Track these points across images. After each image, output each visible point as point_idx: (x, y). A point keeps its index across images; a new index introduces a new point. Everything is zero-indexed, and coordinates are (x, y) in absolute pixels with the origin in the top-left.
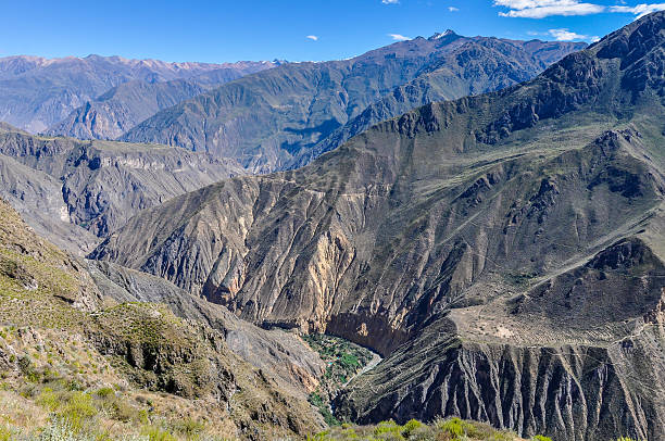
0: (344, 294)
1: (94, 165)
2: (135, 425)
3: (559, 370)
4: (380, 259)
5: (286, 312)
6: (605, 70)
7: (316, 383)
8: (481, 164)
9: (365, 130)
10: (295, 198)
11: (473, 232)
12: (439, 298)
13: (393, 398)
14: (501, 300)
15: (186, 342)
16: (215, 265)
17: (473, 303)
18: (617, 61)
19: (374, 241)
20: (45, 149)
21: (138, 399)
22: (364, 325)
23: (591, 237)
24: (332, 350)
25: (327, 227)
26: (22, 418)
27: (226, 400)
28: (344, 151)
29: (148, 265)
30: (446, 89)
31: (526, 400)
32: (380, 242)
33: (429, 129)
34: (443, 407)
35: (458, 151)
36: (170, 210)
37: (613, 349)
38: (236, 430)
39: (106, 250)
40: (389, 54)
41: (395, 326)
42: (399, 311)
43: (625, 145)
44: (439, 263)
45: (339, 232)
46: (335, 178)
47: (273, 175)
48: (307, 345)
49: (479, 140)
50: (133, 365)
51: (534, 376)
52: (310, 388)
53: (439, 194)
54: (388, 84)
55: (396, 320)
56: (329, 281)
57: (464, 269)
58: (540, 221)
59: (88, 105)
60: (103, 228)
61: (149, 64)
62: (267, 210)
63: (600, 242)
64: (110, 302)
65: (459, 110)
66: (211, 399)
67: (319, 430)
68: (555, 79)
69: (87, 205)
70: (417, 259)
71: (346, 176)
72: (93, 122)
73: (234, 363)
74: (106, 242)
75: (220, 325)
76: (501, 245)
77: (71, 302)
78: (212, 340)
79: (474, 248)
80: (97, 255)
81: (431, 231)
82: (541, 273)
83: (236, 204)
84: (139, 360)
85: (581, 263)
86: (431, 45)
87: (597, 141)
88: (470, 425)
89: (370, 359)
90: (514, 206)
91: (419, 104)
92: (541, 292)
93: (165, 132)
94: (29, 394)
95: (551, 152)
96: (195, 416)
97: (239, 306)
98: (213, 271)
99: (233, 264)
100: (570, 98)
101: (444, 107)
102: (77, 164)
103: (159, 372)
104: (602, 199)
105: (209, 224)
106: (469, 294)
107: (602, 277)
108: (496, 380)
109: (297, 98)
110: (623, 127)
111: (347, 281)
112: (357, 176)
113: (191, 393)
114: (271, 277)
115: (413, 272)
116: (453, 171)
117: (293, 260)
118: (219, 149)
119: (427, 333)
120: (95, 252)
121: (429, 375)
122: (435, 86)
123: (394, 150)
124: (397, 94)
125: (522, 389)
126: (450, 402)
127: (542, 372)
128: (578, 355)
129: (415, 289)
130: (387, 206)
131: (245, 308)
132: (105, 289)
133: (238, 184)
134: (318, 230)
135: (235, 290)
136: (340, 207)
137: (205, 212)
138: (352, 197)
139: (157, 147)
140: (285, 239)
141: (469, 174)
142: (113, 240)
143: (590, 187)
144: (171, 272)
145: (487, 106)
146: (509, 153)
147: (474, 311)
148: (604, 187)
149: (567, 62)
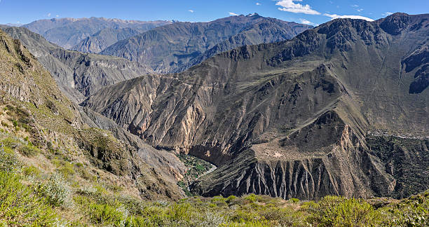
0: (199, 136)
1: (88, 64)
2: (91, 182)
3: (302, 169)
4: (218, 120)
5: (169, 143)
6: (321, 38)
7: (182, 177)
8: (268, 76)
9: (214, 55)
10: (178, 87)
11: (264, 108)
12: (247, 139)
13: (222, 185)
14: (276, 140)
15: (118, 150)
16: (136, 116)
17: (263, 142)
18: (325, 35)
19: (215, 111)
20: (69, 56)
21: (93, 171)
22: (208, 152)
23: (315, 110)
24: (191, 162)
25: (192, 103)
26: (45, 166)
27: (135, 179)
28: (203, 65)
29: (105, 112)
30: (254, 39)
31: (287, 184)
32: (219, 111)
33: (245, 58)
34: (248, 189)
35: (258, 69)
36: (117, 88)
37: (325, 158)
38: (139, 193)
39: (88, 103)
40: (227, 21)
41: (224, 152)
42: (226, 145)
43: (328, 71)
44: (247, 122)
45: (199, 106)
46: (198, 78)
47: (168, 75)
48: (178, 159)
49: (268, 64)
50: (93, 156)
51: (291, 173)
52: (179, 179)
53: (248, 89)
54: (226, 35)
55: (225, 150)
56: (192, 129)
57: (259, 126)
58: (294, 103)
59: (88, 38)
60: (87, 93)
61: (116, 21)
62: (163, 92)
63: (319, 112)
64: (86, 126)
65: (259, 50)
66: (127, 177)
67: (182, 198)
68: (301, 40)
69: (82, 82)
70: (237, 121)
71: (204, 77)
72: (90, 45)
73: (140, 163)
74: (88, 99)
75: (135, 145)
76: (277, 114)
77: (71, 123)
78: (131, 151)
79: (265, 115)
80: (84, 104)
81: (244, 107)
82: (295, 127)
83: (149, 88)
84: (96, 154)
85: (312, 122)
86: (247, 19)
87: (318, 68)
88: (260, 197)
89: (211, 168)
90: (283, 96)
91: (241, 45)
92: (294, 136)
93: (119, 51)
94: (49, 158)
95: (299, 72)
96: (119, 184)
97: (145, 137)
98: (135, 119)
99: (145, 116)
100: (307, 49)
101: (252, 47)
102: (81, 63)
103: (104, 161)
104: (320, 94)
105: (135, 96)
106: (262, 137)
107: (320, 128)
108: (273, 176)
109: (182, 38)
110: (328, 63)
111: (201, 130)
112: (209, 78)
113: (118, 173)
114: (162, 125)
115: (235, 127)
116: (256, 78)
117: (174, 117)
118: (143, 61)
119: (240, 156)
120: (83, 103)
121: (241, 175)
122: (248, 37)
123: (227, 67)
124: (230, 40)
125: (286, 179)
126: (251, 187)
127: (295, 171)
128: (310, 162)
129: (235, 135)
130: (223, 94)
131: (148, 138)
132: (85, 120)
133: (150, 78)
134: (188, 104)
135: (144, 129)
136: (199, 93)
137: (134, 90)
138: (206, 88)
139: (115, 58)
140: (171, 107)
141: (263, 80)
142: (91, 99)
143: (315, 88)
144: (115, 117)
145: (272, 48)
146: (281, 71)
147: (264, 145)
148: (320, 88)
149: (306, 33)
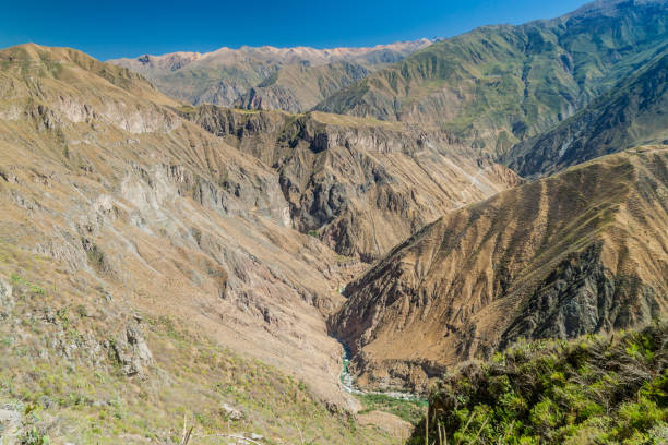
1: (319, 145)
20: (248, 126)
39: (400, 289)
59: (252, 92)
60: (341, 241)
69: (316, 205)
102: (293, 145)
109: (503, 66)
